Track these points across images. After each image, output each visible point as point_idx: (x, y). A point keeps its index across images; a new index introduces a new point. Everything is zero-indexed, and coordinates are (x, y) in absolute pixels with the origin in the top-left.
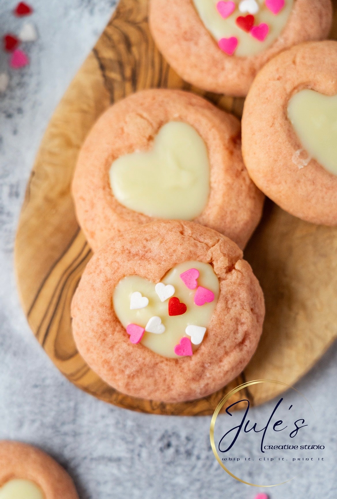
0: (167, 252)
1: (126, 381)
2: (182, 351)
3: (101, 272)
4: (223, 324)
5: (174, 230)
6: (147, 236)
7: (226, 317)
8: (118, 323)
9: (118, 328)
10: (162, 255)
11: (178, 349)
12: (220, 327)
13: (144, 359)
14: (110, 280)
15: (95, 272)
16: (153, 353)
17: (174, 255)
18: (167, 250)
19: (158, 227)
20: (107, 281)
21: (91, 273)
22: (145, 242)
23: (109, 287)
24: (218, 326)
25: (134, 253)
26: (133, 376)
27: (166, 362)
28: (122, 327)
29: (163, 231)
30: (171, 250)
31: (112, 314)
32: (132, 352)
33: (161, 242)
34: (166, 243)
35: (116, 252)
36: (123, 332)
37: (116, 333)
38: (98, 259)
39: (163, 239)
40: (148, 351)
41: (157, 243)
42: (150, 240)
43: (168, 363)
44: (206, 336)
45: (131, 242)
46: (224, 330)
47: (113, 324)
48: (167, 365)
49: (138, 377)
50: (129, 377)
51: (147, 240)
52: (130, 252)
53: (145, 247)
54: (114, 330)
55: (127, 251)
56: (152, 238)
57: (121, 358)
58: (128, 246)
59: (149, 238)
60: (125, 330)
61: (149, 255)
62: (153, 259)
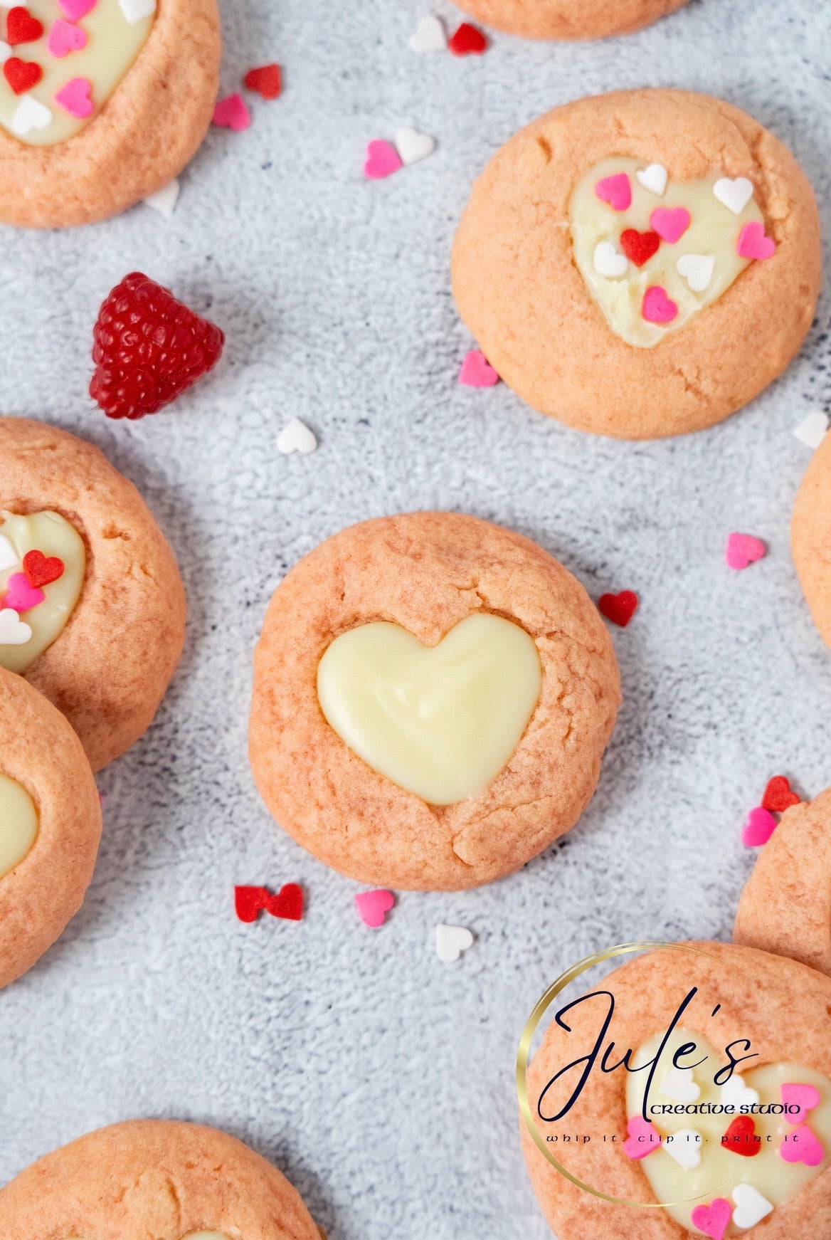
0: (784, 1029)
1: (573, 1212)
2: (706, 1222)
3: (644, 992)
4: (809, 1219)
5: (818, 997)
6: (764, 978)
7: (821, 1210)
8: (619, 1102)
9: (615, 1111)
10: (770, 1029)
11: (701, 1214)
12: (800, 1222)
13: (630, 1195)
14: (652, 1017)
15: (633, 986)
16: (651, 1195)
17: (794, 1042)
18: (785, 1024)
19: (794, 975)
20: (646, 1015)
21: (625, 983)
22: (754, 986)
23: (643, 1028)
24: (798, 1217)
25: (724, 995)
26: (591, 1213)
27: (664, 1224)
28: (624, 1113)
29: (798, 987)
30: (793, 1031)
31: (619, 1080)
32: (614, 1169)
33: (784, 1005)
34: (790, 1011)
35: (691, 973)
36: (620, 1122)
37: (607, 1117)
38: (653, 966)
39: (791, 1000)
40: (645, 1185)
41: (775, 1003)
42: (765, 989)
43: (668, 1228)
44: (766, 1220)
45: (728, 972)
46: (804, 1231)
47: (611, 1097)
48: (663, 1229)
49: (598, 1219)
50: (583, 1209)
51: (759, 986)
52: (716, 989)
53: (748, 996)
54: (606, 1110)
55: (712, 984)
56: (771, 987)
57: (589, 1167)
58: (719, 975)
59: (765, 984)
60: (626, 1122)
61: (748, 1014)
62: (751, 1026)
